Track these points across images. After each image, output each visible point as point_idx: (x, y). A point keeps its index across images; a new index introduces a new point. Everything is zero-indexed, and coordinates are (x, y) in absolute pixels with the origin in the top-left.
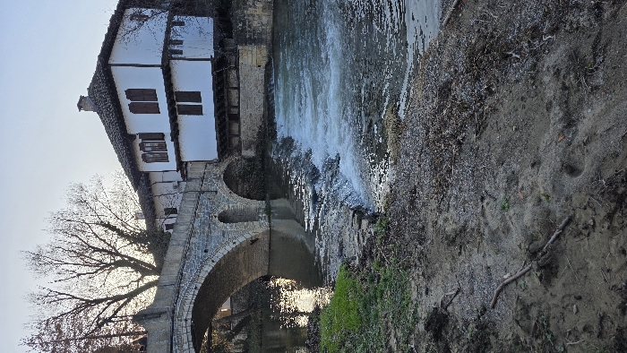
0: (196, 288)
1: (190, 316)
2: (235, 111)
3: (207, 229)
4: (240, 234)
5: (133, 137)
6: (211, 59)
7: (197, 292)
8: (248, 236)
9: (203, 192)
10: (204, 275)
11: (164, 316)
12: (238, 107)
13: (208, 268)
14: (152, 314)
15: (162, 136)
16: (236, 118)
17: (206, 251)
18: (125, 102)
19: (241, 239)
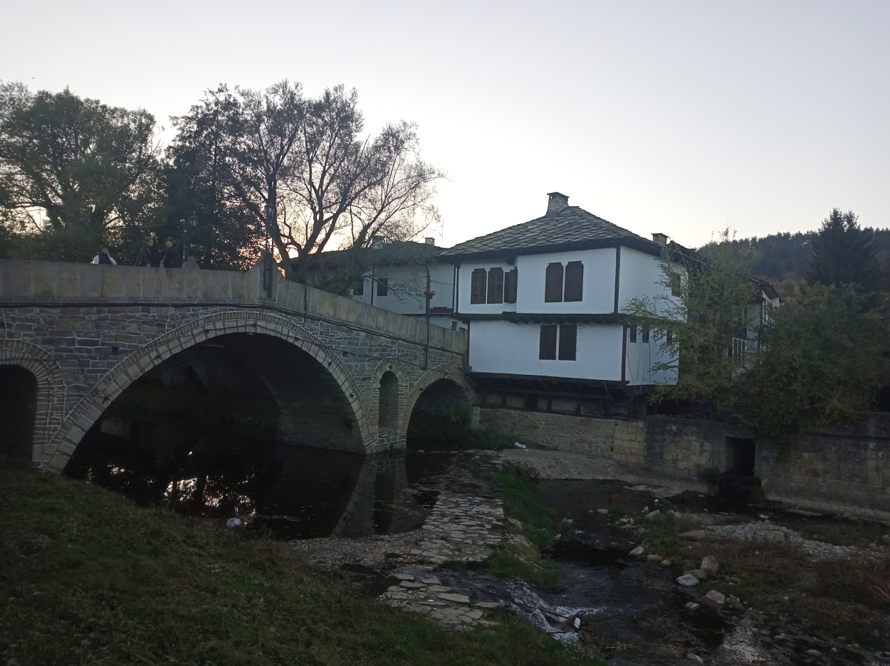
0: (297, 339)
1: (259, 331)
2: (542, 404)
3: (376, 355)
4: (363, 404)
5: (512, 262)
6: (624, 381)
7: (291, 340)
8: (358, 416)
9: (426, 350)
10: (313, 351)
11: (264, 295)
12: (549, 410)
13: (321, 357)
14: (271, 278)
15: (512, 299)
16: (531, 406)
17: (345, 353)
18: (564, 259)
19: (355, 406)
